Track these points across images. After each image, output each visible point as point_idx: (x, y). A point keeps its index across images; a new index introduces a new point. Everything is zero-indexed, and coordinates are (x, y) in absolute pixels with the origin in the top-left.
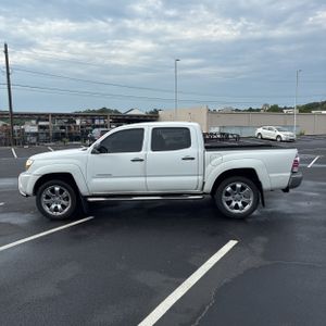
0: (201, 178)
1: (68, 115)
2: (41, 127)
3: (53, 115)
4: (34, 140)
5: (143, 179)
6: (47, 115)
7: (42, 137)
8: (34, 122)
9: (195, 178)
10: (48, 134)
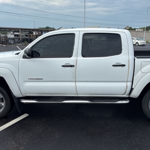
0: (129, 84)
1: (29, 29)
2: (15, 35)
3: (22, 29)
4: (12, 42)
5: (73, 84)
6: (18, 29)
7: (16, 40)
8: (12, 33)
9: (124, 84)
10: (19, 39)
